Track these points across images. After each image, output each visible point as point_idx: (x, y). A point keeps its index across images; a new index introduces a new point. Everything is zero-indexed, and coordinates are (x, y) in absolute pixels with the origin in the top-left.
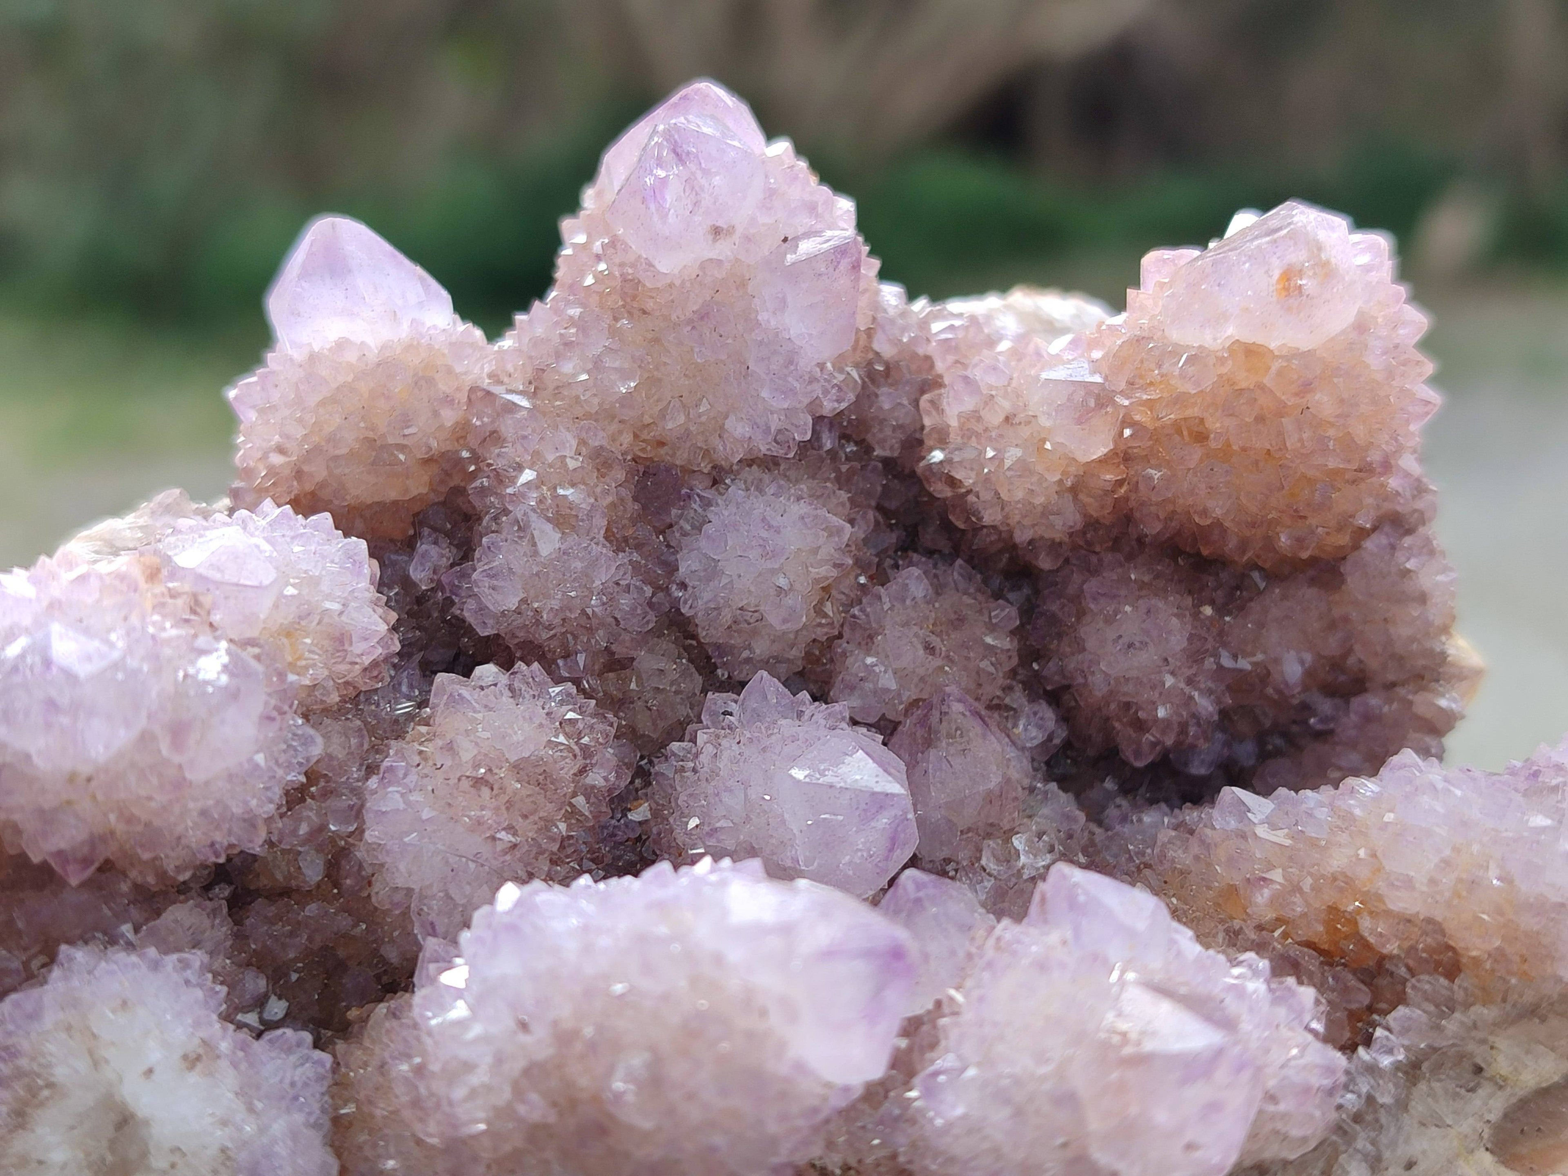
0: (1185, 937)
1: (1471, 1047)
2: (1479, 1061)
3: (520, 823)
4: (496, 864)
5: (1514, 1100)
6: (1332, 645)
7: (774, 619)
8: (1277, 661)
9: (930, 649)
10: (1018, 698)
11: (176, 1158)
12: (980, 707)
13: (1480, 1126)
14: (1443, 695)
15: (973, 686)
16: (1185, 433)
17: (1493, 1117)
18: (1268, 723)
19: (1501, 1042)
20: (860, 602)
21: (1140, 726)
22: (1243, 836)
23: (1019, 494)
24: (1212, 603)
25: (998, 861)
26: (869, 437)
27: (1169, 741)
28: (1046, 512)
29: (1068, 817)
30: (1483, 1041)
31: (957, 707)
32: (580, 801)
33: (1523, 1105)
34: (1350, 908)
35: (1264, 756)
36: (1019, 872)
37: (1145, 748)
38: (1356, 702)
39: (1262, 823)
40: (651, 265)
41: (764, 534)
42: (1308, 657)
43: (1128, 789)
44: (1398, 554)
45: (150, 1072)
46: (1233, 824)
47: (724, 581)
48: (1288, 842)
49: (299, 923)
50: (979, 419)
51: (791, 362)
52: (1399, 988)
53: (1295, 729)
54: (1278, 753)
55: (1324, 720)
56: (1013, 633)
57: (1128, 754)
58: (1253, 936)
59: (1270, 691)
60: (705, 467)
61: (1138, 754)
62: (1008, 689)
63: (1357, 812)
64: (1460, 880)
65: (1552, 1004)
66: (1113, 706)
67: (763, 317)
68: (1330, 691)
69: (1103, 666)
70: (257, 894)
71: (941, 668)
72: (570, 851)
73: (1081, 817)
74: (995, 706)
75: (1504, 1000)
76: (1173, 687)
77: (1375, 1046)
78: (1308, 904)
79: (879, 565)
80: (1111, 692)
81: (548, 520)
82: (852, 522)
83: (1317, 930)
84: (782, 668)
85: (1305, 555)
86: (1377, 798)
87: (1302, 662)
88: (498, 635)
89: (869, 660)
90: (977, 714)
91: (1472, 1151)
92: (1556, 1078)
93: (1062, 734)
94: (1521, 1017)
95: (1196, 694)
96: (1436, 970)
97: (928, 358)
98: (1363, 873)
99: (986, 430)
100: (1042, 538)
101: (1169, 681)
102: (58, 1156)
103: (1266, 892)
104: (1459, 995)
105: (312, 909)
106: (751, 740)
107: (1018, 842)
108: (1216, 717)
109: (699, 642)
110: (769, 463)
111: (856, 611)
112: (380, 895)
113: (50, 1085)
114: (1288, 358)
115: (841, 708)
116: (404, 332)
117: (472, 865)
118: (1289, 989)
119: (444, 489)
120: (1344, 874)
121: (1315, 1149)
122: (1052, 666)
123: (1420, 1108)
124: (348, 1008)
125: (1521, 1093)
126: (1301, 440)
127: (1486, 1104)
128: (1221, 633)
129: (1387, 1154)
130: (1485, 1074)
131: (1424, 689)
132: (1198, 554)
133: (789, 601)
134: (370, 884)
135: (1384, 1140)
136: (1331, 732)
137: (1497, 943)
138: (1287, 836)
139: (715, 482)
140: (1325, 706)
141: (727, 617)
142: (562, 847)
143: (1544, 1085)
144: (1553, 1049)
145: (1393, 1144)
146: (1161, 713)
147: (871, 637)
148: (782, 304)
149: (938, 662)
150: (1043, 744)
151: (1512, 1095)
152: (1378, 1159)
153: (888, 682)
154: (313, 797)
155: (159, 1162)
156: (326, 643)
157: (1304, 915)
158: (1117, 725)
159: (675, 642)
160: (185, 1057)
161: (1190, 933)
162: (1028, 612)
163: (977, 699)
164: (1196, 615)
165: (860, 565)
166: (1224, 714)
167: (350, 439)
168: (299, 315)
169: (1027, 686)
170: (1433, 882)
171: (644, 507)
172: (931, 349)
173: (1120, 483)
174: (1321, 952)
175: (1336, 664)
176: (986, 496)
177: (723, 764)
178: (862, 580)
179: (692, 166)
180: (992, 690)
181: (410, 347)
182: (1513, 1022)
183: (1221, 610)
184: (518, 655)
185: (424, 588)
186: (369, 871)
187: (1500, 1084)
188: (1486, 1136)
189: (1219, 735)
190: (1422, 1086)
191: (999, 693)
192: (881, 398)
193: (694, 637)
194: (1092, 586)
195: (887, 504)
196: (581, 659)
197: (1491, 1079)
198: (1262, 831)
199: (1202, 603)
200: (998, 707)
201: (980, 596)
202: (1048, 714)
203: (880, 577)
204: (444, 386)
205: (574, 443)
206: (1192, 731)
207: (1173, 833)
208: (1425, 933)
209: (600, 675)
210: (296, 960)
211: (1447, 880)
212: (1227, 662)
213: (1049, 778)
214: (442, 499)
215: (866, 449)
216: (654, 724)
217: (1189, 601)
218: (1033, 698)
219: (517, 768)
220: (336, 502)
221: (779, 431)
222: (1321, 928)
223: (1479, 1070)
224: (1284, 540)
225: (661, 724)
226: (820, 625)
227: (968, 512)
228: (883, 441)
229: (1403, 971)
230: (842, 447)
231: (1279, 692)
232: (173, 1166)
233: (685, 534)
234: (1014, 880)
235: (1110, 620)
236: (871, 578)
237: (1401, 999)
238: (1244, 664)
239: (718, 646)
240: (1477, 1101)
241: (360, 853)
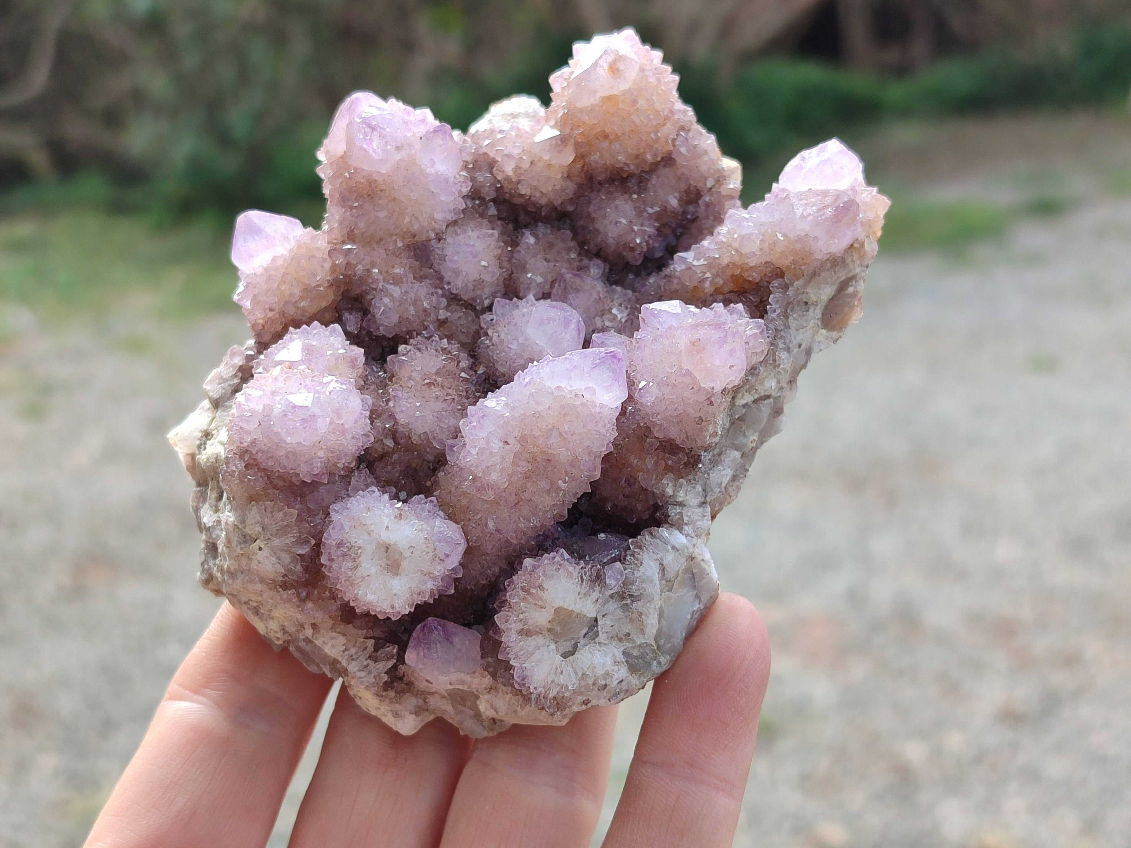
0: (692, 308)
1: (800, 297)
2: (805, 300)
3: (450, 391)
4: (450, 408)
5: (823, 308)
6: (683, 186)
7: (487, 278)
8: (667, 201)
9: (548, 261)
10: (586, 261)
11: (412, 550)
12: (575, 272)
13: (816, 321)
14: (730, 183)
15: (569, 266)
16: (600, 138)
17: (819, 316)
18: (674, 226)
19: (809, 290)
20: (513, 257)
21: (632, 249)
22: (690, 268)
23: (550, 189)
24: (635, 193)
25: (611, 321)
26: (482, 195)
27: (645, 250)
28: (562, 190)
29: (626, 295)
30: (803, 293)
31: (568, 276)
32: (463, 375)
33: (826, 307)
34: (738, 273)
35: (678, 238)
36: (620, 321)
37: (638, 257)
38: (700, 202)
39: (693, 260)
40: (379, 172)
41: (469, 250)
42: (677, 194)
43: (637, 275)
44: (690, 141)
45: (387, 527)
46: (683, 267)
47: (464, 273)
48: (706, 262)
49: (393, 463)
50: (520, 168)
51: (447, 183)
52: (767, 290)
53: (684, 223)
54: (682, 234)
55: (693, 213)
56: (572, 239)
57: (633, 262)
58: (711, 299)
59: (669, 214)
60: (433, 235)
61: (636, 260)
62: (580, 261)
63: (724, 240)
64: (770, 244)
65: (819, 269)
66: (621, 248)
67: (428, 170)
68: (689, 202)
69: (610, 235)
70: (374, 461)
71: (555, 266)
72: (470, 392)
73: (630, 292)
74: (580, 269)
75: (803, 276)
76: (638, 229)
77: (769, 313)
78: (723, 279)
79: (512, 240)
80: (617, 243)
81: (391, 284)
82: (493, 229)
83: (731, 286)
84: (499, 294)
85: (659, 159)
86: (729, 232)
87: (675, 197)
88: (396, 335)
89: (529, 275)
90: (576, 275)
91: (818, 331)
92: (833, 293)
93: (608, 267)
94: (811, 279)
95: (646, 228)
96: (777, 278)
97: (485, 154)
98: (736, 259)
99: (525, 171)
100: (565, 200)
101: (636, 228)
102: (373, 571)
103: (708, 282)
104: (787, 281)
105: (395, 456)
106: (508, 324)
107: (614, 311)
108: (656, 233)
109: (464, 301)
110: (455, 223)
111: (514, 261)
112: (415, 439)
113: (360, 548)
114: (624, 94)
115: (531, 297)
116: (293, 243)
117: (443, 413)
118: (733, 307)
119: (340, 293)
120: (730, 262)
121: (767, 354)
122: (592, 245)
123: (794, 325)
124: (425, 483)
125: (824, 304)
126: (641, 121)
127: (814, 313)
128: (644, 202)
129: (791, 345)
130: (809, 303)
131: (721, 185)
132: (622, 177)
133: (490, 269)
134: (410, 438)
135: (787, 341)
136: (697, 217)
137: (792, 258)
138: (705, 260)
139: (440, 240)
140: (691, 208)
141: (470, 286)
142: (467, 392)
143: (830, 297)
144: (827, 284)
145: (791, 341)
146: (638, 241)
147: (524, 267)
148: (433, 162)
149: (553, 264)
150: (602, 274)
151: (821, 306)
152: (789, 348)
153: (539, 279)
154: (376, 419)
155: (407, 554)
156: (349, 365)
157: (724, 283)
158: (624, 253)
159: (457, 305)
160: (396, 517)
161: (693, 306)
162: (574, 230)
163: (573, 270)
164: (632, 200)
165: (506, 243)
166: (658, 230)
167: (297, 292)
168: (253, 256)
169: (587, 256)
170: (761, 249)
171: (421, 262)
172: (484, 150)
173: (583, 166)
174: (736, 292)
175: (687, 192)
176: (538, 195)
177: (503, 336)
178: (509, 249)
179: (379, 130)
180: (576, 264)
181: (299, 247)
182: (810, 282)
183: (639, 193)
184: (408, 337)
185: (356, 332)
186: (407, 433)
187: (815, 304)
188: (820, 324)
189: (660, 239)
190: (791, 317)
191: (578, 264)
192: (478, 178)
193: (461, 300)
194: (592, 208)
195: (501, 216)
196: (431, 326)
197: (812, 304)
198: (696, 263)
199: (631, 194)
200: (581, 269)
201: (554, 233)
202: (599, 262)
203: (515, 244)
204: (319, 256)
205: (383, 251)
206: (651, 242)
207: (665, 280)
208: (767, 268)
209: (439, 329)
210: (399, 476)
211: (766, 245)
212: (651, 211)
213: (611, 284)
214: (341, 298)
215: (482, 199)
216: (467, 337)
217: (626, 196)
218: (591, 259)
219: (437, 373)
220: (303, 318)
221: (454, 209)
222: (732, 285)
223: (806, 303)
224: (649, 157)
225: (470, 336)
226: (504, 272)
227: (534, 204)
228: (488, 194)
229: (766, 284)
230: (474, 203)
231: (672, 212)
232: (412, 553)
233: (439, 264)
234: (620, 325)
235: (604, 217)
236: (511, 246)
237: (770, 293)
238: (657, 209)
239: (472, 299)
240: (811, 313)
241: (401, 429)
